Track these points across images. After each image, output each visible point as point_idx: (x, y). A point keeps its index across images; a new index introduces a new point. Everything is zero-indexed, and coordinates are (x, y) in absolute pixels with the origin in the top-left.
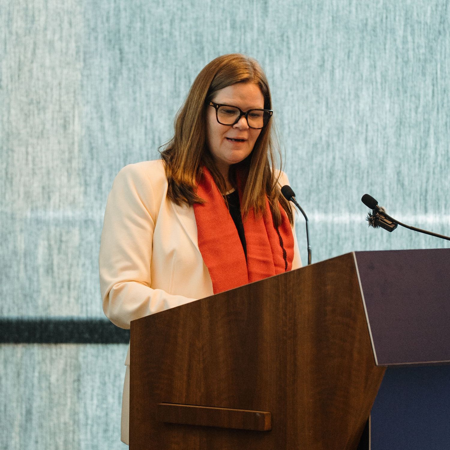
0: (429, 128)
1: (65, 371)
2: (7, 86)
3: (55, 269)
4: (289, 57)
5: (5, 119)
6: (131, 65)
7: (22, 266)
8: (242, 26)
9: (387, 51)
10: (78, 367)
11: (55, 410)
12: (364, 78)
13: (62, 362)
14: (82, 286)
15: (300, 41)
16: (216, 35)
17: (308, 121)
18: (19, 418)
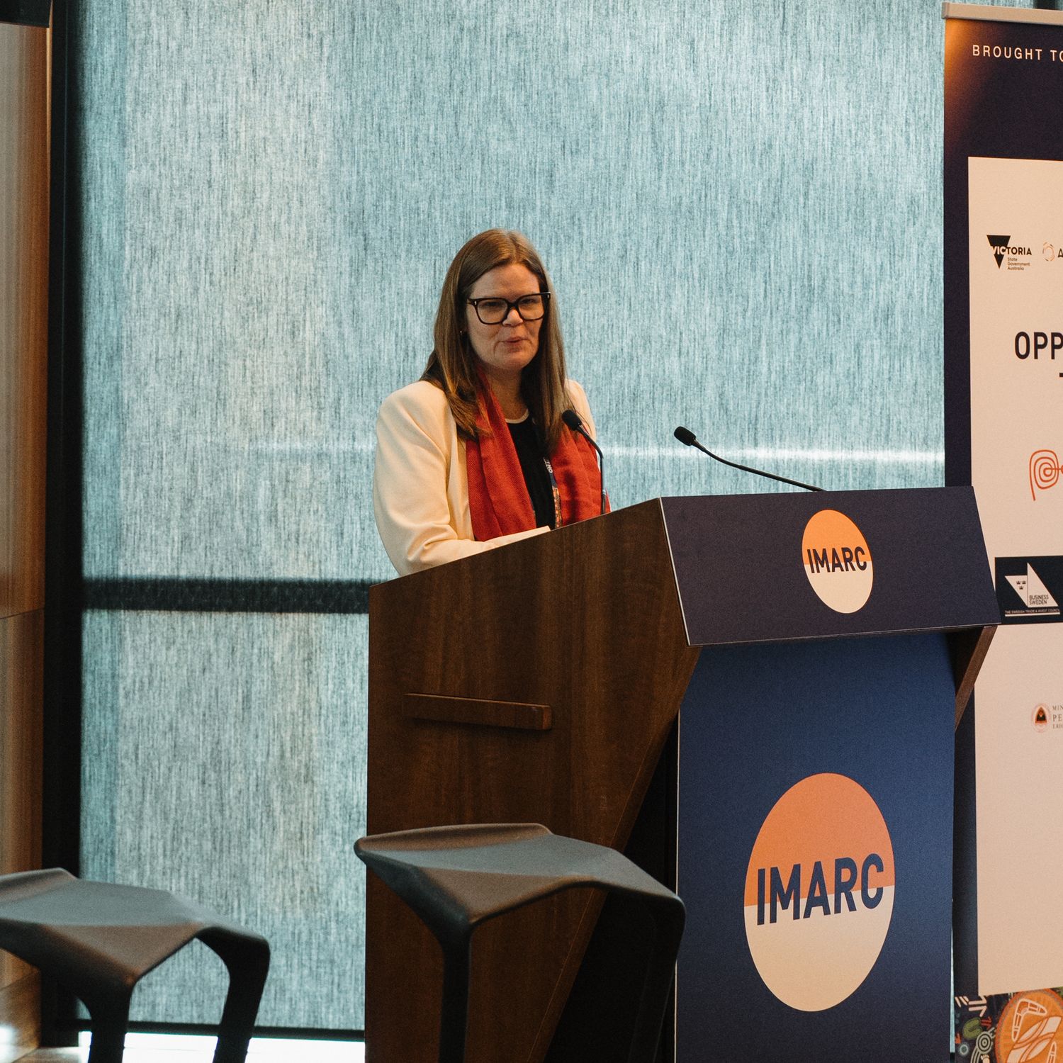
0: (760, 336)
1: (292, 647)
2: (220, 282)
3: (280, 516)
4: (582, 246)
5: (217, 323)
6: (378, 255)
7: (238, 513)
8: (521, 204)
9: (707, 239)
10: (308, 643)
11: (279, 696)
12: (677, 274)
13: (289, 635)
14: (314, 539)
15: (596, 224)
16: (488, 217)
17: (606, 328)
18: (235, 706)
